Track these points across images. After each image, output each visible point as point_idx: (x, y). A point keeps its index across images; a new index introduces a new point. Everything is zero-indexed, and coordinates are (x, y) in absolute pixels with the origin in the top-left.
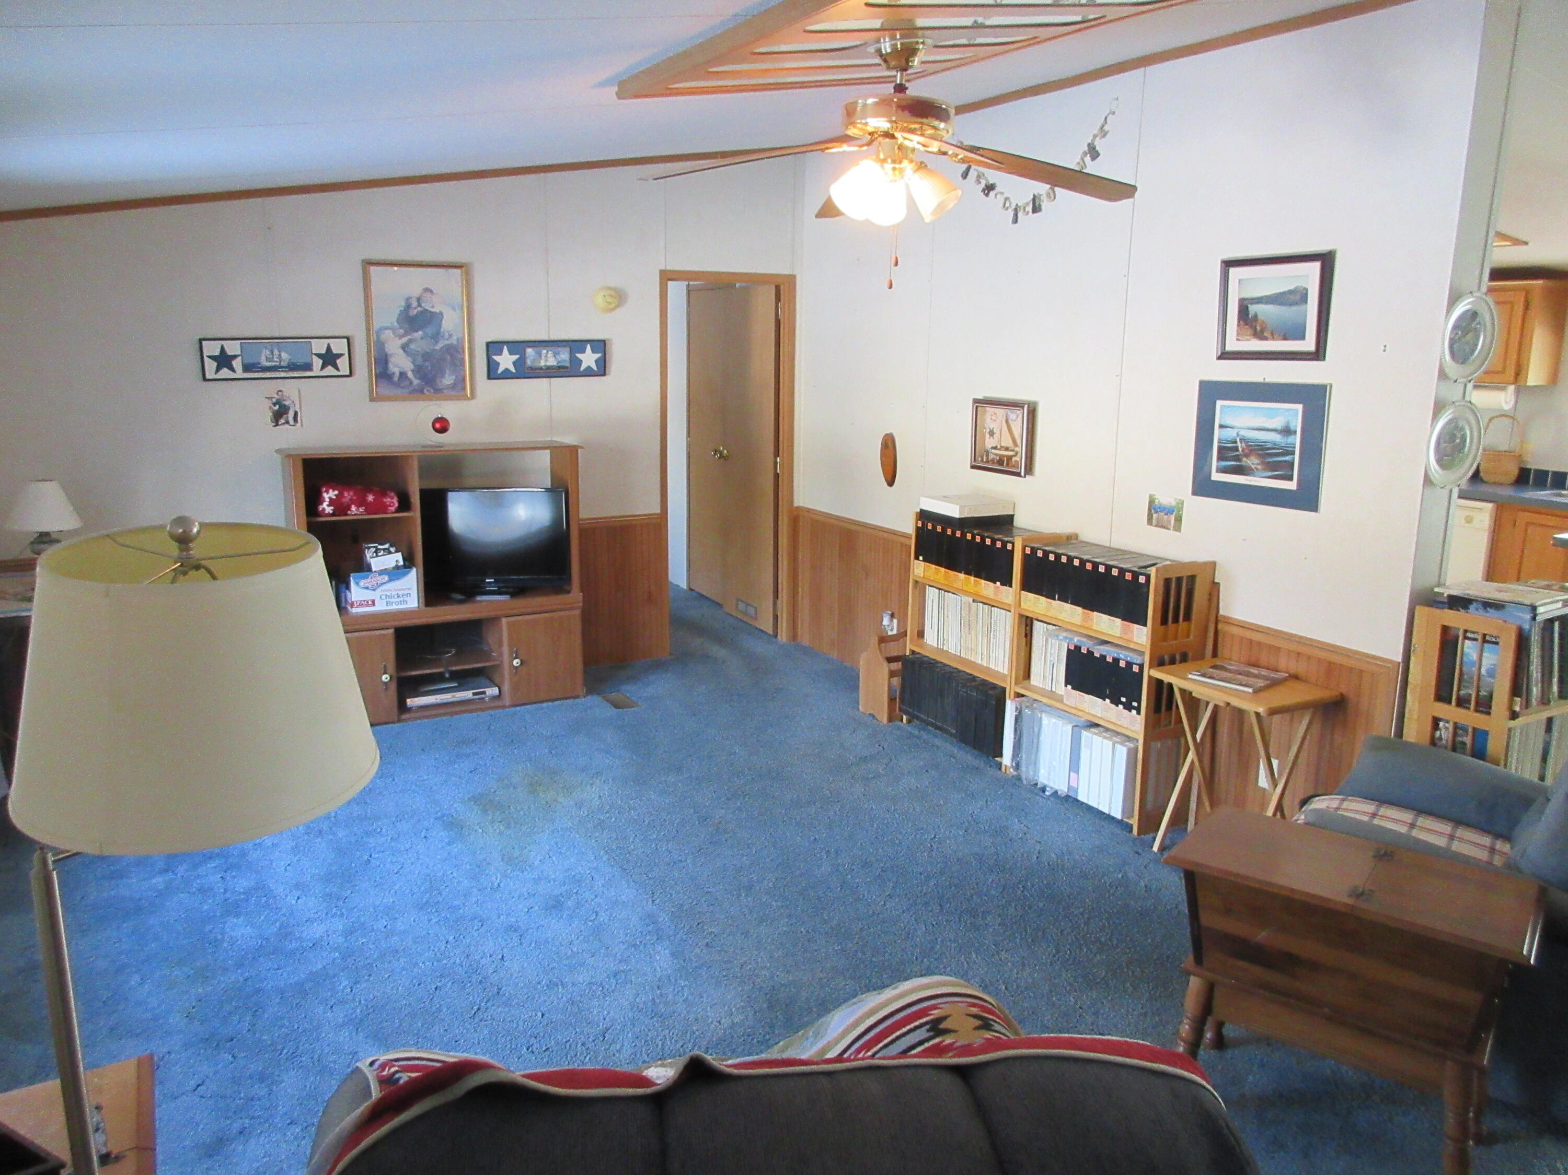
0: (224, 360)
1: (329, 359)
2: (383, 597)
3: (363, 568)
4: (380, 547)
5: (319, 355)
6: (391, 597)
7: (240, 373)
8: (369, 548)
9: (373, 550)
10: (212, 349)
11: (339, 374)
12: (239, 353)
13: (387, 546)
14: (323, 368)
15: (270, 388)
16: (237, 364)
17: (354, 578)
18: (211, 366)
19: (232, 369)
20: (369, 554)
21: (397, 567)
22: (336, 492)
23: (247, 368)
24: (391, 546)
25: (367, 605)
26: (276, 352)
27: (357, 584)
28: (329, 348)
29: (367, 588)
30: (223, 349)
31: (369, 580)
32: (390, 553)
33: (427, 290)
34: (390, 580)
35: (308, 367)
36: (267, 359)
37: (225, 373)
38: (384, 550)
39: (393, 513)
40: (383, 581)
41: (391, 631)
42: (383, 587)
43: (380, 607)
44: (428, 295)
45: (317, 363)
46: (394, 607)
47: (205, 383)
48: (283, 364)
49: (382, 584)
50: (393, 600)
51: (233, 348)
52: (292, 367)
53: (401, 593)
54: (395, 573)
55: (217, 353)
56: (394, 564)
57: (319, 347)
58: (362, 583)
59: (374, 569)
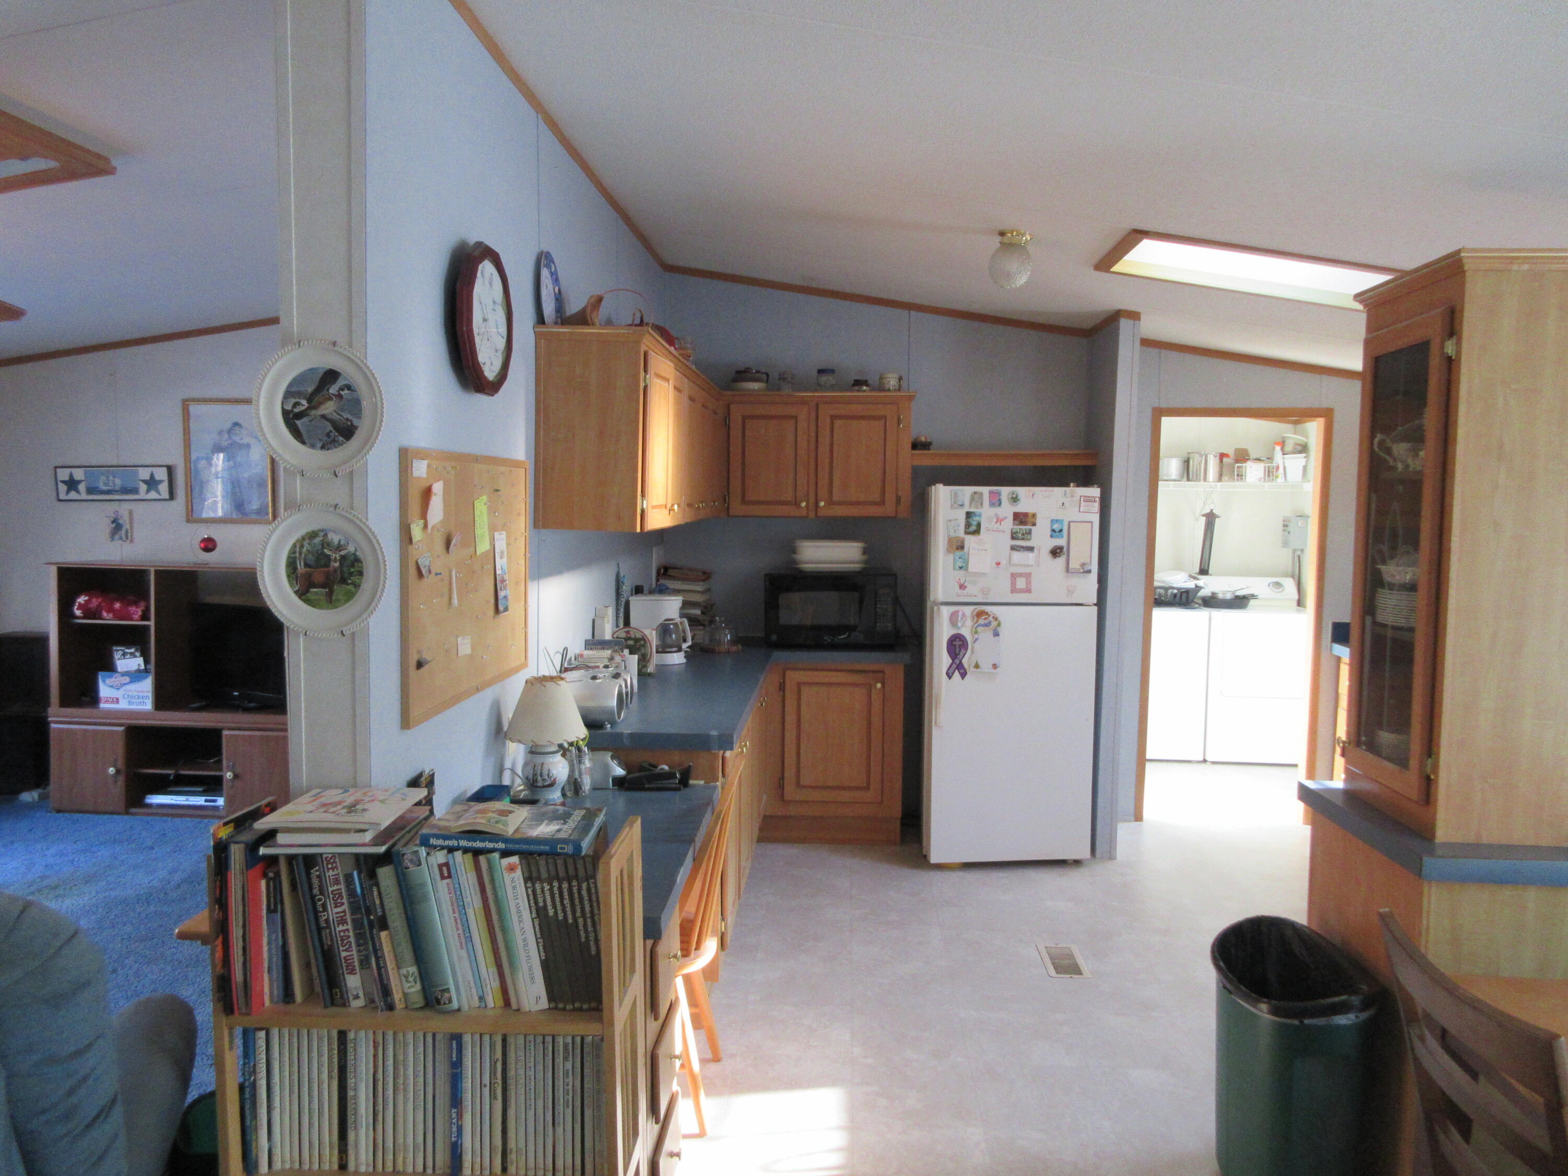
0: (72, 484)
1: (152, 483)
2: (126, 696)
3: (110, 667)
4: (127, 650)
5: (145, 482)
6: (133, 697)
7: (84, 496)
8: (117, 651)
9: (121, 653)
10: (63, 475)
11: (159, 497)
12: (83, 478)
13: (132, 650)
14: (148, 491)
15: (110, 508)
16: (82, 487)
17: (102, 676)
18: (63, 488)
19: (78, 491)
20: (117, 655)
21: (139, 671)
22: (87, 598)
23: (90, 491)
24: (136, 650)
25: (113, 702)
26: (111, 478)
27: (104, 681)
28: (152, 476)
29: (112, 686)
30: (71, 475)
31: (113, 680)
32: (135, 657)
33: (236, 424)
34: (131, 682)
35: (135, 491)
36: (105, 484)
37: (73, 495)
38: (131, 654)
39: (138, 620)
40: (126, 682)
41: (122, 728)
42: (128, 687)
43: (123, 705)
44: (237, 428)
45: (143, 487)
46: (134, 707)
47: (58, 503)
48: (117, 488)
49: (125, 684)
50: (134, 700)
51: (79, 474)
52: (125, 490)
53: (141, 694)
54: (136, 676)
55: (67, 478)
56: (136, 668)
57: (144, 474)
58: (108, 681)
59: (119, 670)
